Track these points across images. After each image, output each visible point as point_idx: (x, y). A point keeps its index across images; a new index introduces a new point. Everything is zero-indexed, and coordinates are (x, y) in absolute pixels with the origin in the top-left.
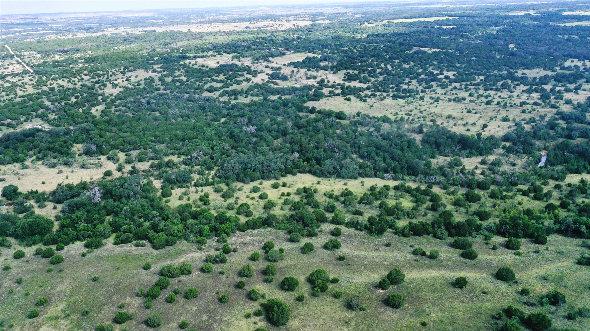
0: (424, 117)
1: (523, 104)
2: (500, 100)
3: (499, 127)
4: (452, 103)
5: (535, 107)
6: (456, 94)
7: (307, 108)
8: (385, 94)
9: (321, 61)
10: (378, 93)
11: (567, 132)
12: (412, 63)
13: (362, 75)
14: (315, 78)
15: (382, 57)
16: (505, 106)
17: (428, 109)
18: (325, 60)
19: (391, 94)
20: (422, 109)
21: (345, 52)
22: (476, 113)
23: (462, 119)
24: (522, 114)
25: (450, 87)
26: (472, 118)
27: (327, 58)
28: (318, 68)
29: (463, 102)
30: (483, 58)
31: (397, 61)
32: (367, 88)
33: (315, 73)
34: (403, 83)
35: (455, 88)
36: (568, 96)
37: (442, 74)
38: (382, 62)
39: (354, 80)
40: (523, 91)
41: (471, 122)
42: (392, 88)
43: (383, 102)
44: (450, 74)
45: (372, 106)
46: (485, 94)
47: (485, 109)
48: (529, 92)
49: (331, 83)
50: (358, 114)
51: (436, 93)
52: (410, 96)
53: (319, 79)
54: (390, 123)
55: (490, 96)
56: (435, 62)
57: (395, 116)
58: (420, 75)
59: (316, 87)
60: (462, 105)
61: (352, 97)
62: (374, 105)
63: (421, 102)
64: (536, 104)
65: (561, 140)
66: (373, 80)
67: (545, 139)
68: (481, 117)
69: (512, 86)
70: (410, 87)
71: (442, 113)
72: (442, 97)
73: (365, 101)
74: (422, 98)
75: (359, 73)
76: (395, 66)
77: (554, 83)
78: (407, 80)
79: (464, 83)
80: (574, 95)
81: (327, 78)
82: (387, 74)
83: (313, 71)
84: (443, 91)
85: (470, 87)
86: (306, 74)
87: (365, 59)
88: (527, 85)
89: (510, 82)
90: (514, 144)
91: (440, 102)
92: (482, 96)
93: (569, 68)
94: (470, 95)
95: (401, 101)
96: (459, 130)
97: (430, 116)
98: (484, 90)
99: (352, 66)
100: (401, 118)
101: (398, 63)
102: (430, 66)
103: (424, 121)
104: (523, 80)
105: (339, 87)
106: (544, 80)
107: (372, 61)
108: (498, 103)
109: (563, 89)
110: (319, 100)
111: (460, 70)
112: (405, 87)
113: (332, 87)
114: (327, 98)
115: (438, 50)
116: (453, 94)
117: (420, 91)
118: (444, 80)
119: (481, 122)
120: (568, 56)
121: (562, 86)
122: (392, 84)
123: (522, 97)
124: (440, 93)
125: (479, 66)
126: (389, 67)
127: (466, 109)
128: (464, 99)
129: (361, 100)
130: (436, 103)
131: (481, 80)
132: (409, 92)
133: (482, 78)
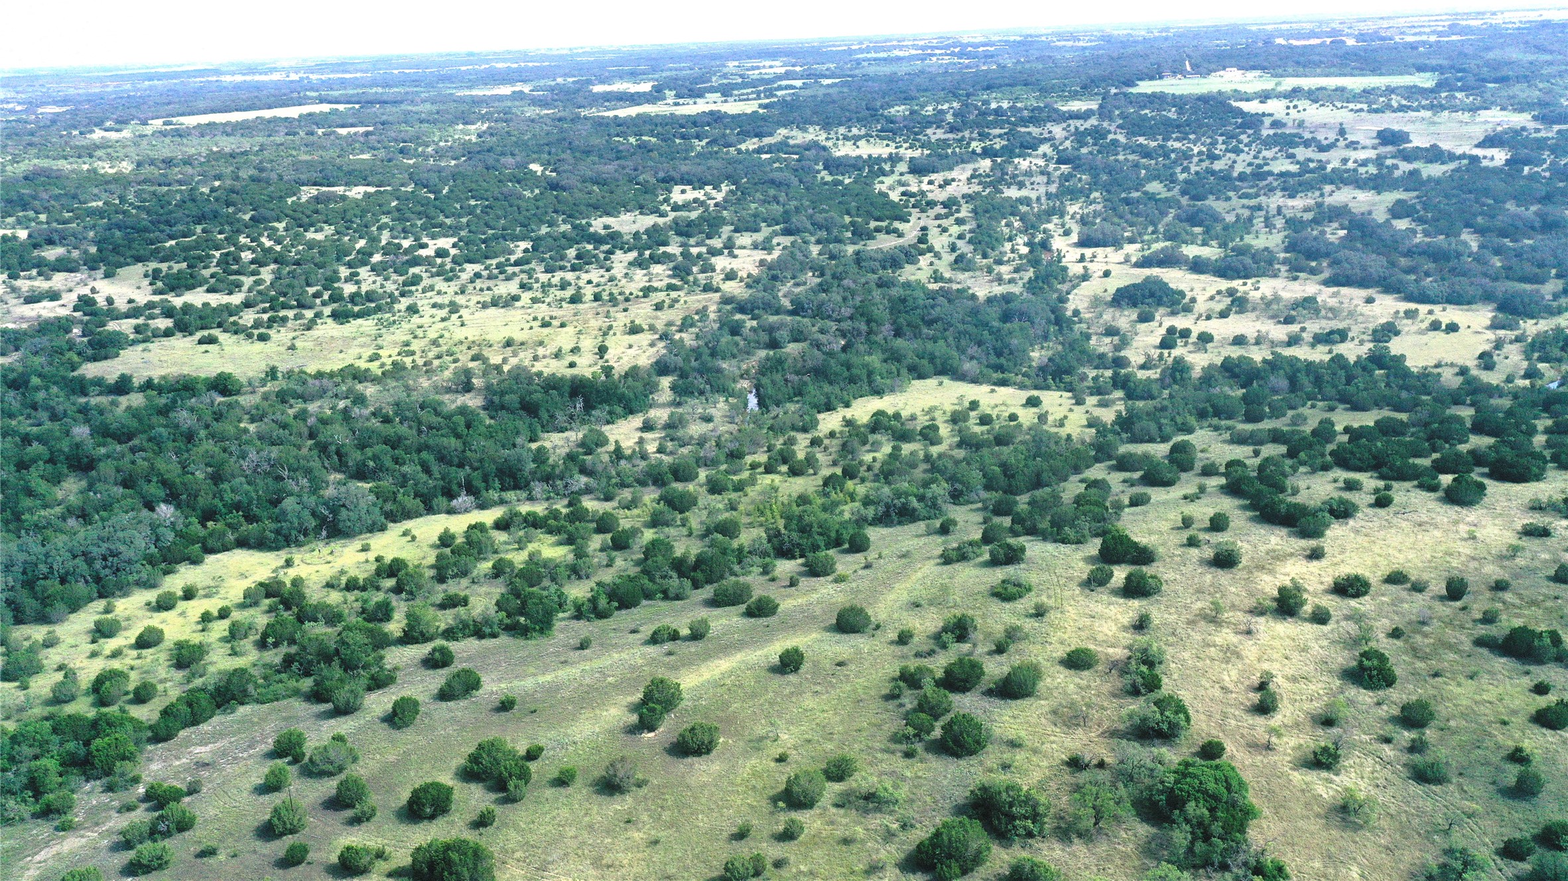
0: (450, 353)
1: (647, 291)
2: (597, 290)
3: (630, 347)
4: (492, 311)
5: (674, 294)
6: (489, 289)
7: (99, 382)
8: (309, 314)
9: (36, 246)
10: (290, 314)
11: (764, 337)
12: (329, 230)
13: (206, 273)
14: (54, 296)
15: (231, 221)
16: (613, 300)
17: (447, 335)
18: (50, 242)
19: (327, 311)
20: (432, 334)
21: (100, 213)
22: (563, 325)
23: (541, 343)
24: (659, 313)
25: (465, 276)
26: (564, 339)
27: (56, 237)
28: (46, 269)
29: (517, 304)
30: (496, 199)
31: (281, 226)
32: (247, 305)
33: (42, 284)
34: (339, 279)
35: (478, 275)
36: (721, 263)
37: (424, 246)
38: (239, 232)
39: (191, 288)
40: (630, 264)
41: (567, 347)
42: (317, 295)
43: (314, 333)
44: (446, 243)
45: (292, 348)
46: (556, 280)
47: (575, 314)
48: (639, 263)
49: (121, 305)
50: (272, 373)
51: (439, 293)
52: (379, 309)
53: (71, 298)
54: (375, 380)
55: (570, 284)
56: (385, 219)
57: (377, 363)
58: (371, 255)
59: (81, 322)
60: (520, 312)
61: (216, 332)
62: (298, 343)
63: (416, 319)
64: (671, 287)
65: (762, 353)
66: (248, 281)
67: (734, 356)
68: (580, 332)
69: (602, 256)
70: (364, 288)
71: (488, 337)
72: (461, 300)
73: (263, 338)
74: (413, 310)
75: (189, 267)
76: (284, 237)
77: (679, 239)
78: (344, 272)
79: (494, 262)
80: (729, 260)
81: (93, 290)
82: (276, 261)
83: (30, 278)
84: (454, 286)
85: (510, 270)
86: (14, 290)
87: (180, 227)
88: (630, 250)
89: (590, 247)
90: (683, 375)
91: (463, 312)
92: (550, 285)
93: (686, 206)
94: (523, 286)
95: (367, 325)
96: (550, 368)
97: (464, 347)
98: (546, 271)
99: (157, 250)
100: (394, 364)
101: (286, 229)
102: (380, 229)
103: (456, 361)
104: (613, 239)
105: (157, 311)
106: (656, 237)
107: (204, 231)
108: (597, 298)
109: (704, 249)
110: (117, 355)
111: (463, 233)
112: (349, 289)
113: (134, 313)
114: (140, 347)
115: (371, 189)
116: (481, 290)
117: (397, 293)
118: (439, 261)
119: (589, 344)
120: (668, 182)
121: (698, 245)
122: (308, 285)
123: (636, 278)
124: (451, 291)
125: (499, 218)
126: (268, 243)
127: (535, 319)
128: (516, 298)
129: (250, 336)
130: (454, 317)
131: (526, 251)
132: (371, 301)
133: (524, 245)
